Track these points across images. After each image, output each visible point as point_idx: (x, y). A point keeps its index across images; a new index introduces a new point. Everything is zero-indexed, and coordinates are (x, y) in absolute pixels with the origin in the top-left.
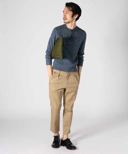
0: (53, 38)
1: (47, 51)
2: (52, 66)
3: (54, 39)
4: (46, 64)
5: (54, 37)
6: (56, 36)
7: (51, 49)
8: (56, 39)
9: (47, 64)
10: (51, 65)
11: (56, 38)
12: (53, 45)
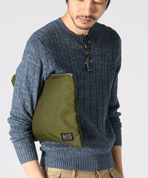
0: (34, 74)
1: (13, 118)
2: (39, 160)
3: (37, 77)
4: (20, 160)
5: (38, 70)
6: (44, 67)
7: (29, 110)
8: (44, 76)
9: (23, 161)
10: (37, 159)
11: (44, 72)
12: (35, 98)
